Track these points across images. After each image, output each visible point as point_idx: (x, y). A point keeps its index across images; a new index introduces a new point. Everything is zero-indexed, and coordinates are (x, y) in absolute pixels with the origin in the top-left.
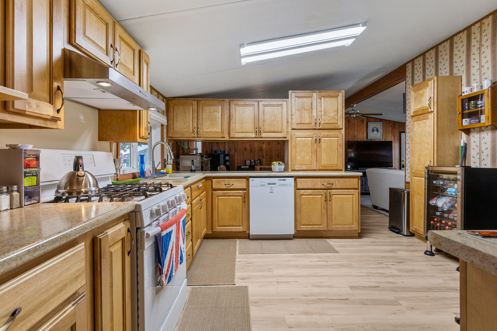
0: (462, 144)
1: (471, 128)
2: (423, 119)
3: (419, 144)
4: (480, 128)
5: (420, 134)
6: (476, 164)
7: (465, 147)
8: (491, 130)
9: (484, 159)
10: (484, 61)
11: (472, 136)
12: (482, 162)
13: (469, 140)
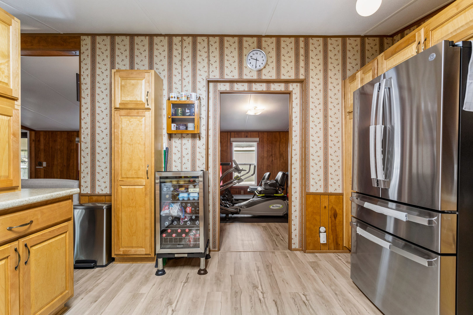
0: (165, 149)
1: (172, 134)
2: (136, 115)
3: (130, 144)
4: (181, 135)
5: (132, 133)
6: (177, 168)
7: (167, 151)
8: (191, 138)
9: (185, 163)
10: (185, 75)
11: (173, 141)
12: (183, 166)
13: (170, 145)
